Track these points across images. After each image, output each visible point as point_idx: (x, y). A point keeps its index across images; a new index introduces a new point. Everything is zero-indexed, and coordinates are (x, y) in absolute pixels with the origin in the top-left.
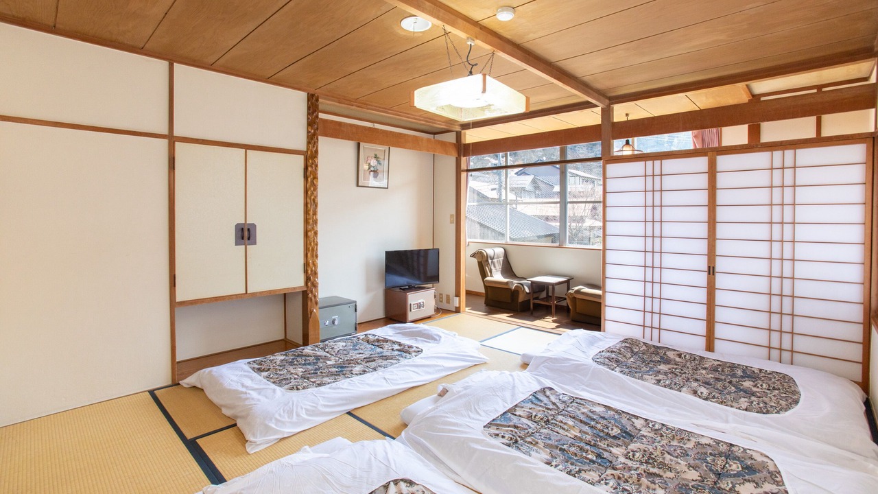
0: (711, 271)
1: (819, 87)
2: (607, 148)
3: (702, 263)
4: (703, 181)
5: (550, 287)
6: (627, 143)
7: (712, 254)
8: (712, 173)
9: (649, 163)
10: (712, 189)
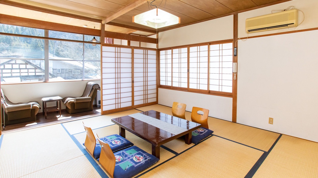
0: (133, 82)
1: (140, 35)
2: (103, 40)
3: (130, 80)
4: (130, 56)
5: (59, 102)
6: (94, 38)
7: (133, 77)
8: (133, 53)
9: (117, 48)
10: (133, 58)
